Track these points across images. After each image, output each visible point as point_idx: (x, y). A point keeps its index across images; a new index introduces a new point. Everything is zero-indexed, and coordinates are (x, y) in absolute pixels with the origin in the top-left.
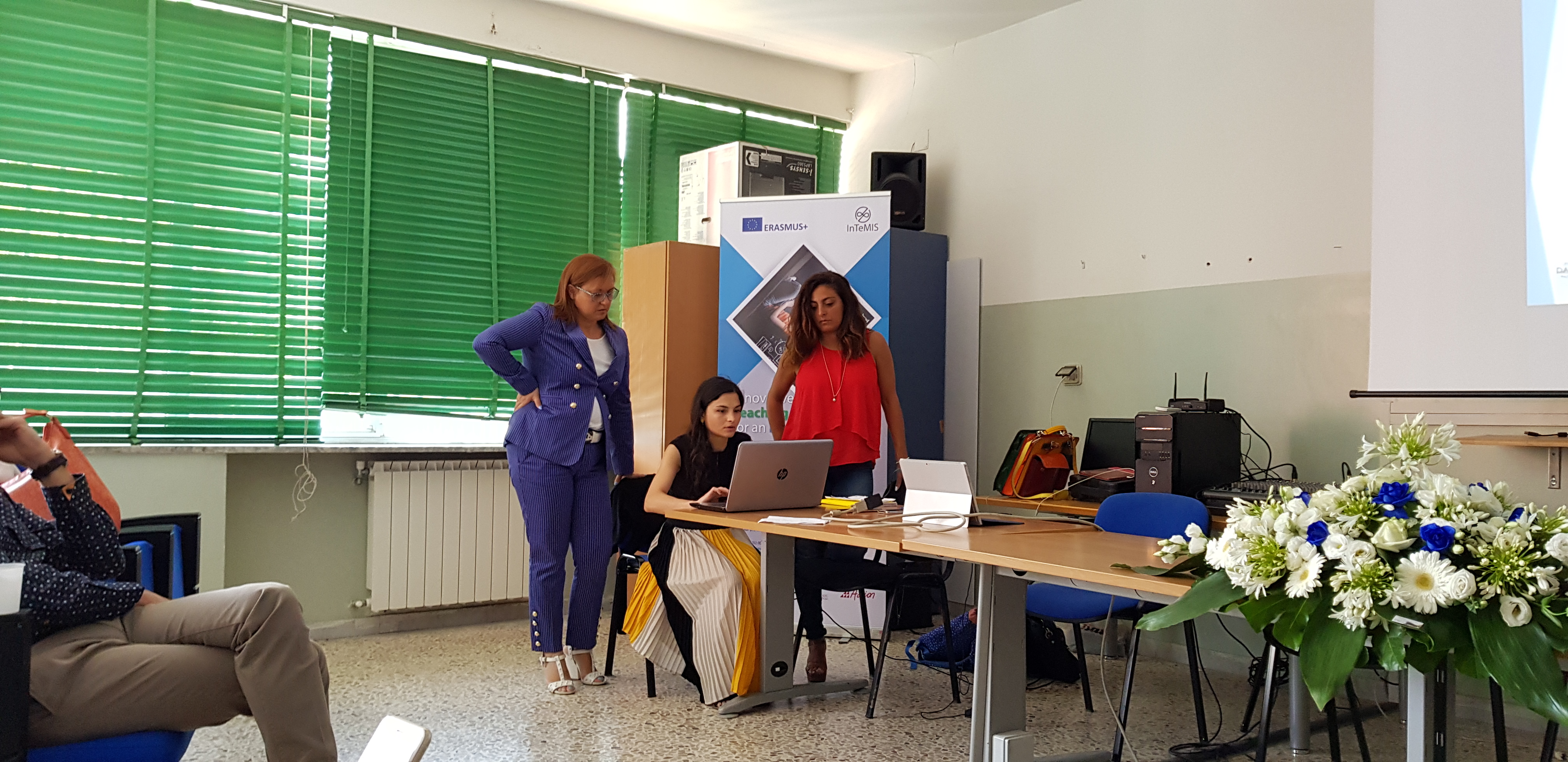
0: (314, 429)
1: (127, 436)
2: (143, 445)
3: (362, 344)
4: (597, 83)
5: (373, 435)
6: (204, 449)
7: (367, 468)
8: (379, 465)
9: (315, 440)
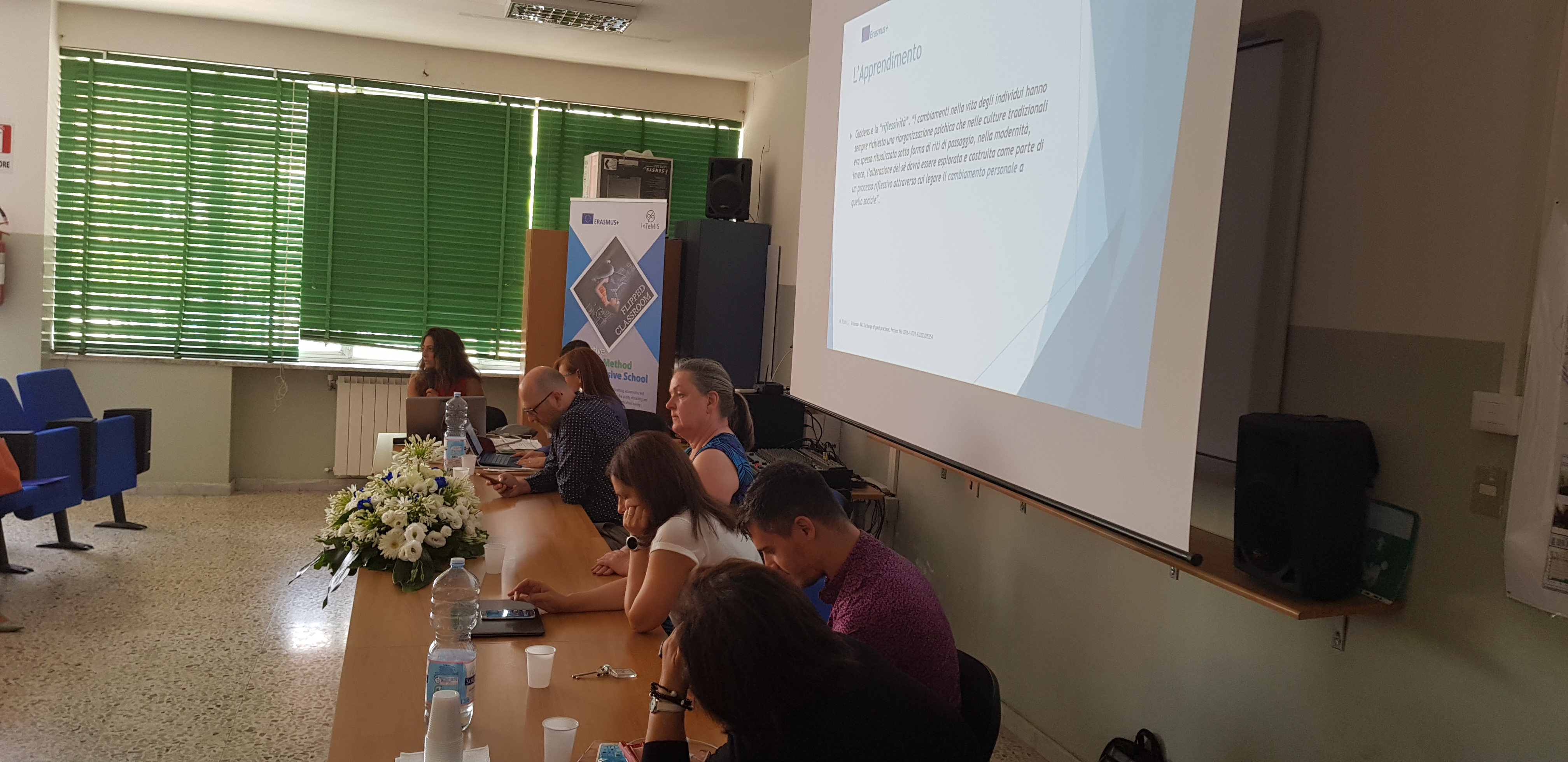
0: (293, 353)
1: (173, 352)
2: (183, 358)
3: (328, 297)
4: (512, 105)
5: (343, 357)
6: (216, 363)
7: (335, 379)
8: (341, 378)
9: (295, 360)
